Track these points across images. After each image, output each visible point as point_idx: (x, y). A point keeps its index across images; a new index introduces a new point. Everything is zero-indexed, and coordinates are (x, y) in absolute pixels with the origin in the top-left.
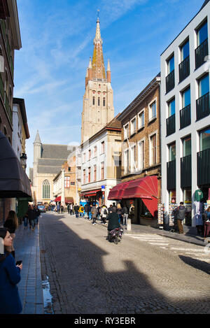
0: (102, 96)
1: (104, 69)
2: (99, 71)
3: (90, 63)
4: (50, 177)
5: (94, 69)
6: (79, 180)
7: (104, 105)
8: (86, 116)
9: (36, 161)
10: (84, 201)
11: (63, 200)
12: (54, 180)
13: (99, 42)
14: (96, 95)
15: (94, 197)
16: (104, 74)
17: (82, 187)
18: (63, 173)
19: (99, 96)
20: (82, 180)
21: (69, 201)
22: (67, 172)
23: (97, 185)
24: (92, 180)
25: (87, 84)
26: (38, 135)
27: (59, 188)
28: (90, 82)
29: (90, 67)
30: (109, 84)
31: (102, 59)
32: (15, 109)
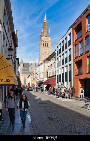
0: (47, 43)
1: (47, 32)
2: (46, 33)
3: (42, 30)
4: (26, 76)
5: (44, 32)
6: (36, 78)
7: (48, 46)
8: (40, 51)
9: (21, 69)
10: (37, 85)
11: (31, 85)
12: (28, 77)
13: (46, 21)
14: (45, 42)
15: (40, 84)
16: (48, 34)
17: (37, 80)
18: (31, 75)
19: (46, 43)
20: (37, 78)
21: (33, 85)
22: (32, 75)
23: (41, 80)
24: (40, 78)
25: (41, 38)
26: (22, 59)
27: (29, 80)
28: (42, 37)
29: (42, 31)
30: (50, 38)
31: (47, 28)
32: (17, 61)
